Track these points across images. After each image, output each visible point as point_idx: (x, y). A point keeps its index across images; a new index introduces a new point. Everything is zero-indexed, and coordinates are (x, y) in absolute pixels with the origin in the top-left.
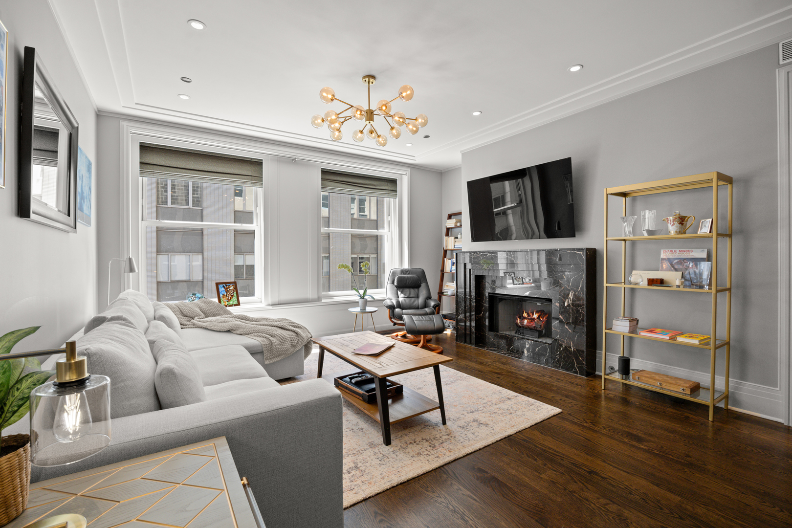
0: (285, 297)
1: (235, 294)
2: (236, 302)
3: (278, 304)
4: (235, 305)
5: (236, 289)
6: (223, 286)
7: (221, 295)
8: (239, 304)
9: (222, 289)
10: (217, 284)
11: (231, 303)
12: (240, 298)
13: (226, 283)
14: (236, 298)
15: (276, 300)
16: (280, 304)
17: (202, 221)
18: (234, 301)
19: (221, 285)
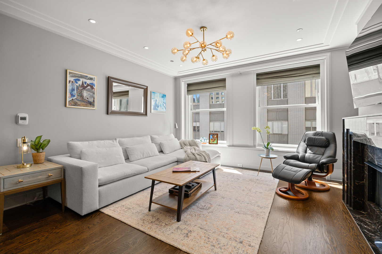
0: (235, 143)
1: (216, 139)
2: (216, 143)
3: (232, 146)
4: (215, 144)
5: (217, 137)
6: (212, 135)
7: (210, 139)
8: (217, 144)
9: (211, 137)
10: (210, 134)
11: (214, 143)
12: (218, 141)
13: (213, 134)
14: (216, 141)
15: (231, 144)
16: (233, 146)
17: (288, 104)
18: (215, 142)
19: (211, 135)
